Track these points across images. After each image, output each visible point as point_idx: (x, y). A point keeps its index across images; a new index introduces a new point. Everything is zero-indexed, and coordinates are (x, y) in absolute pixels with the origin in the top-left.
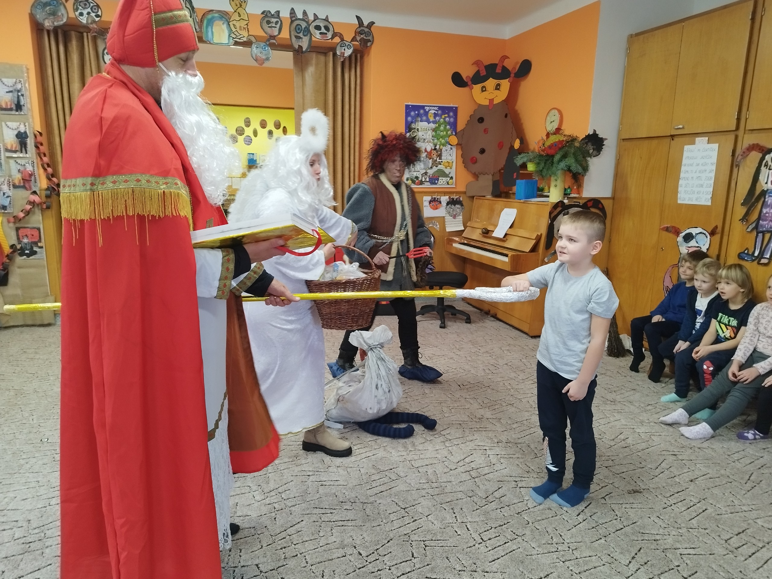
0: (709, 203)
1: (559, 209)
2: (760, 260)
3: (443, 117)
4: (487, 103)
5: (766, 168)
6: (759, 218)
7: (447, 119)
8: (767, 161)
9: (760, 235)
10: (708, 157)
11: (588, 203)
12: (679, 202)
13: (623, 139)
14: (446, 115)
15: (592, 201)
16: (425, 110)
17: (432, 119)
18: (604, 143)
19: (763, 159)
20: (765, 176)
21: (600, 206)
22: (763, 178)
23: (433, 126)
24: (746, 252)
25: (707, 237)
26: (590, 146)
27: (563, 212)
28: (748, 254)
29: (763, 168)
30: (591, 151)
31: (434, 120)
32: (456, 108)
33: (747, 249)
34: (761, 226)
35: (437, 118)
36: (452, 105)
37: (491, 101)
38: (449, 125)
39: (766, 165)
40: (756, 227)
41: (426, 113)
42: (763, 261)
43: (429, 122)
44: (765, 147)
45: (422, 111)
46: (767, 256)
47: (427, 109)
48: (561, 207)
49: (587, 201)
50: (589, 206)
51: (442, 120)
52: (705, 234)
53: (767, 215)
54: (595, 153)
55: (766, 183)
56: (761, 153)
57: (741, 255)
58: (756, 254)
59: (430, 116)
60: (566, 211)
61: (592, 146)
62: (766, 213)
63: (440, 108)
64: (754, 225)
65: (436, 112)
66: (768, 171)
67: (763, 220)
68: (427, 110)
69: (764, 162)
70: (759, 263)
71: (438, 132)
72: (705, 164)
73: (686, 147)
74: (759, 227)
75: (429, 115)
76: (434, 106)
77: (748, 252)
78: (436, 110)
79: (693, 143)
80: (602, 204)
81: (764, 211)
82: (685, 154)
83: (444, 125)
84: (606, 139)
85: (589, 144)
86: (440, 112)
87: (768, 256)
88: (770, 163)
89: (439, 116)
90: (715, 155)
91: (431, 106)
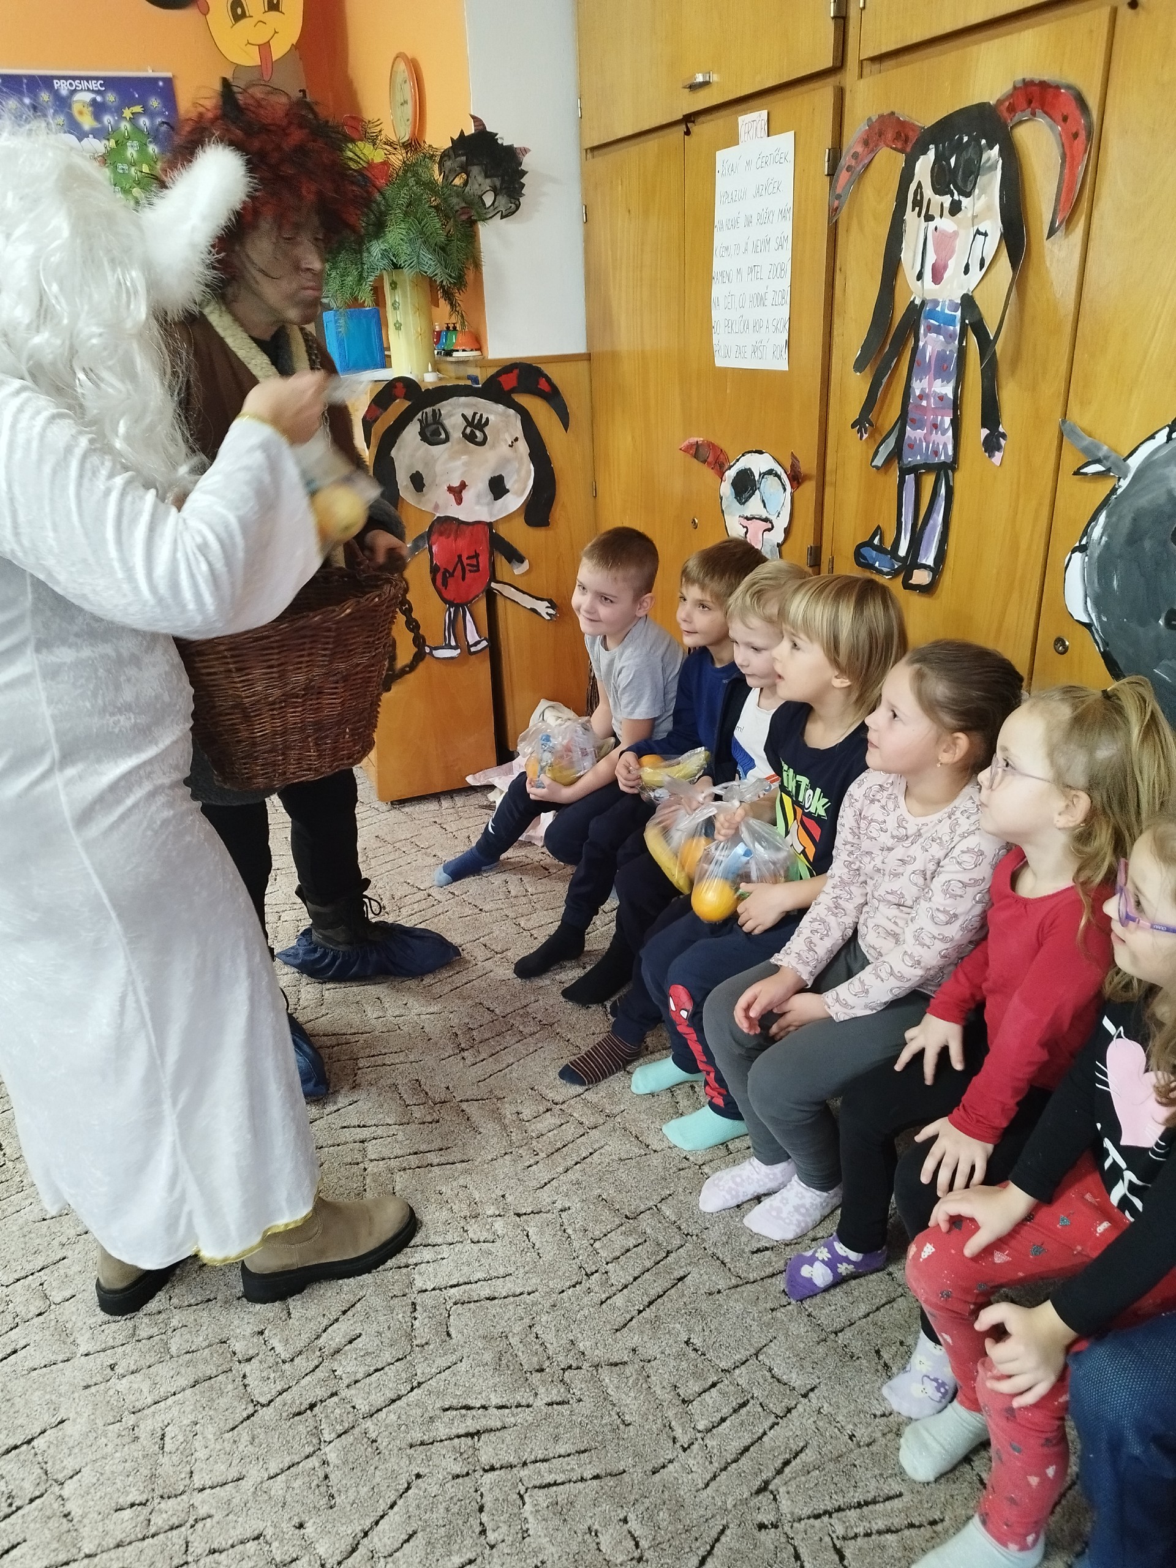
0: (783, 366)
1: (400, 405)
2: (909, 576)
3: (127, 113)
4: (251, 58)
5: (919, 216)
6: (903, 419)
7: (144, 122)
8: (919, 183)
9: (910, 478)
10: (770, 189)
11: (502, 379)
12: (720, 362)
13: (594, 149)
14: (138, 109)
15: (516, 371)
16: (56, 94)
17: (87, 122)
18: (523, 167)
19: (907, 175)
20: (916, 246)
21: (543, 385)
22: (911, 254)
23: (99, 146)
24: (876, 541)
25: (785, 490)
26: (480, 179)
27: (419, 416)
28: (880, 549)
29: (910, 216)
30: (489, 199)
31: (96, 125)
32: (169, 81)
33: (878, 530)
34: (911, 446)
35: (108, 119)
36: (150, 73)
37: (265, 49)
38: (156, 140)
39: (917, 203)
40: (897, 453)
41: (63, 104)
42: (921, 577)
43: (81, 135)
44: (913, 127)
45: (45, 96)
46: (926, 556)
47: (63, 87)
48: (406, 397)
49: (498, 374)
50: (506, 387)
51: (125, 126)
52: (779, 478)
53: (924, 403)
54: (503, 202)
55: (920, 276)
56: (902, 151)
57: (863, 551)
58: (902, 552)
59: (81, 113)
60: (429, 410)
61: (486, 177)
62: (921, 397)
63: (110, 83)
64: (891, 442)
65: (99, 99)
66: (923, 224)
67: (918, 425)
68: (64, 92)
69: (913, 187)
70: (907, 586)
71: (120, 166)
72: (765, 218)
73: (721, 156)
74: (905, 448)
75: (76, 108)
76: (88, 79)
77: (881, 540)
78: (98, 92)
79: (732, 140)
80: (548, 380)
81: (917, 387)
82: (723, 184)
83: (136, 143)
84: (525, 151)
85: (475, 170)
86: (111, 97)
87: (930, 561)
88: (928, 192)
89: (112, 113)
90: (785, 173)
91: (74, 78)
